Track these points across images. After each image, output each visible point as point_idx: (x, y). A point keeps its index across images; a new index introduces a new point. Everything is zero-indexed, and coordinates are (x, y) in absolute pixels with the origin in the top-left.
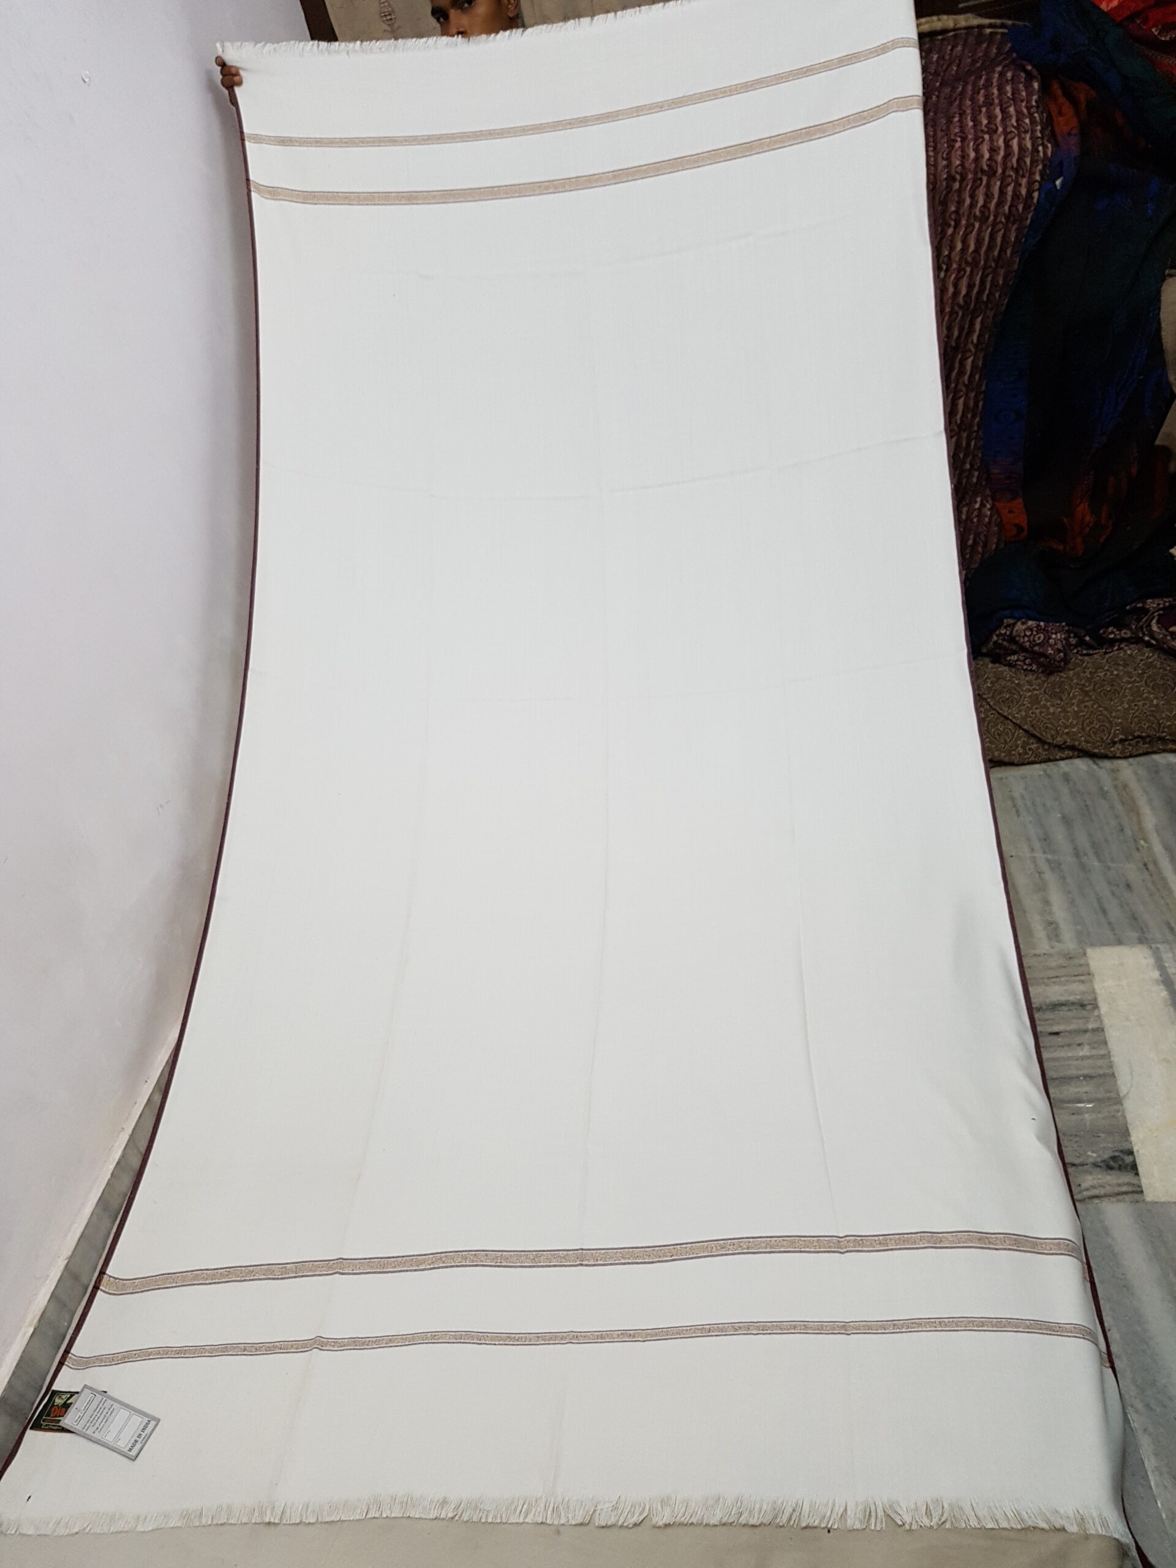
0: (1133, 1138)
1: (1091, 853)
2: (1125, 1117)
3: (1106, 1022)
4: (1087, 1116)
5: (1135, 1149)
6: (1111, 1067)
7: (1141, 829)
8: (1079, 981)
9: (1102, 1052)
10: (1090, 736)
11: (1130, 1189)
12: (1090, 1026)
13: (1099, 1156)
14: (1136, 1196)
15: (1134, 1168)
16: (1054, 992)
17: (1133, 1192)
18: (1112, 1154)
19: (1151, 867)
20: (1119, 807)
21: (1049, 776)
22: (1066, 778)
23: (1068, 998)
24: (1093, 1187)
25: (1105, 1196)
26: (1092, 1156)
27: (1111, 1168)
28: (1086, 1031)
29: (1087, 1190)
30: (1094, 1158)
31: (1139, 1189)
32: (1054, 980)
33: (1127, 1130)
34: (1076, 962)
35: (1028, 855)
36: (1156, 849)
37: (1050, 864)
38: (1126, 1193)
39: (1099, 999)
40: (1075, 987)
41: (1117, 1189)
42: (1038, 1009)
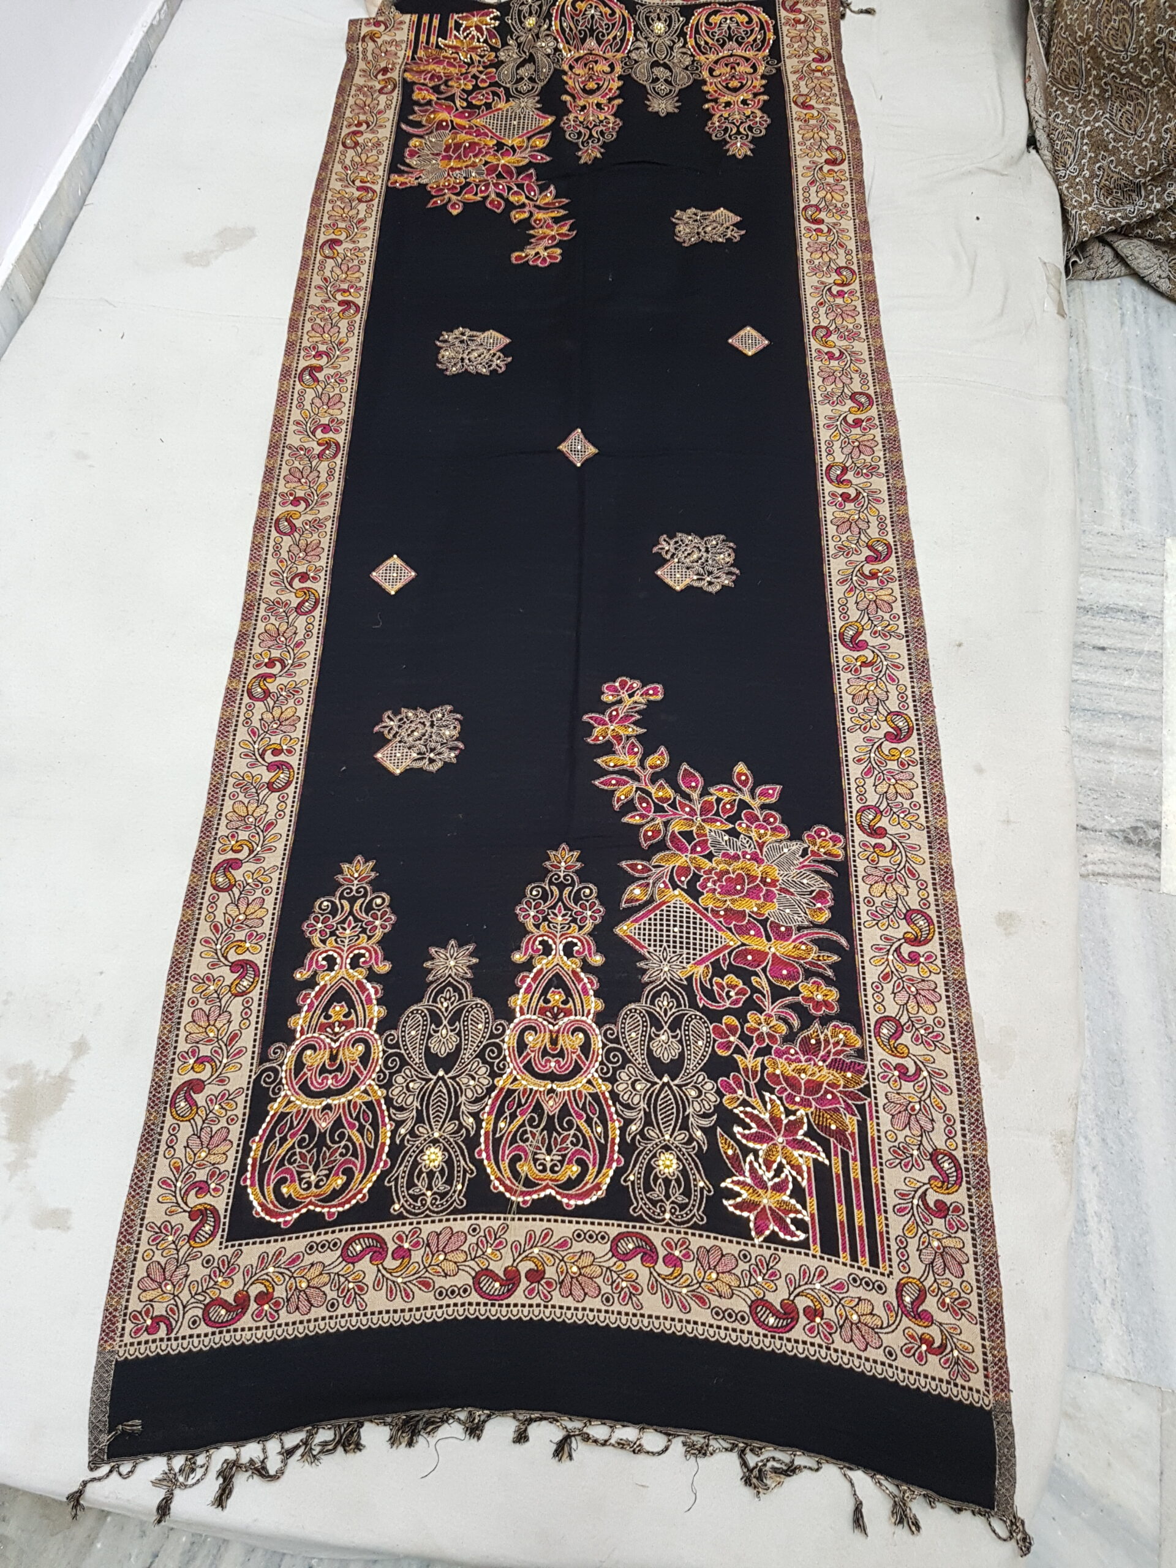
0: (1164, 808)
2: (1161, 779)
3: (1168, 645)
4: (1116, 766)
5: (1163, 825)
6: (1161, 708)
8: (1147, 582)
9: (1155, 686)
11: (1146, 873)
12: (1146, 649)
13: (1118, 823)
14: (1151, 884)
15: (1157, 845)
16: (1112, 592)
17: (1148, 877)
18: (1134, 825)
23: (1126, 603)
24: (1102, 862)
25: (1114, 875)
26: (1111, 822)
27: (1130, 842)
28: (1140, 653)
29: (1094, 863)
30: (1112, 825)
31: (1156, 875)
32: (1117, 574)
33: (1160, 796)
34: (1150, 554)
35: (1123, 385)
37: (1147, 405)
38: (1140, 877)
39: (1166, 612)
40: (1141, 589)
41: (1130, 870)
42: (1087, 611)
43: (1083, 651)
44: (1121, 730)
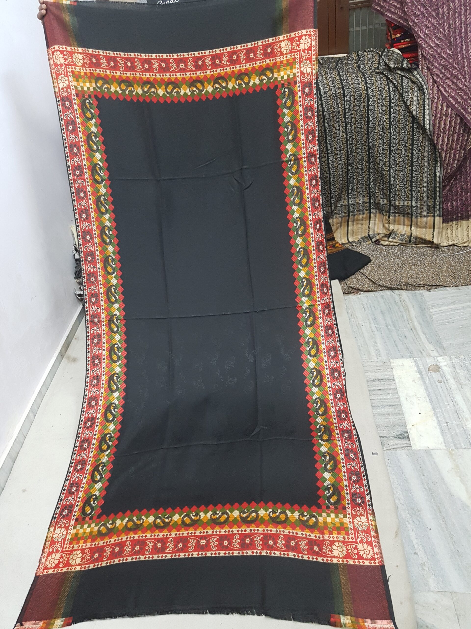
0: (408, 427)
1: (391, 324)
2: (405, 420)
3: (398, 386)
4: (391, 419)
5: (408, 432)
6: (400, 402)
7: (410, 316)
8: (388, 371)
9: (397, 397)
10: (392, 282)
11: (407, 445)
12: (392, 388)
13: (396, 434)
14: (409, 448)
15: (408, 437)
16: (379, 375)
17: (408, 446)
18: (400, 433)
19: (413, 330)
20: (402, 309)
21: (376, 297)
22: (382, 297)
23: (383, 377)
24: (394, 445)
25: (398, 448)
26: (393, 434)
27: (400, 438)
28: (390, 389)
29: (391, 446)
31: (410, 445)
32: (379, 370)
33: (406, 424)
34: (386, 364)
35: (368, 325)
36: (415, 324)
37: (377, 329)
38: (406, 447)
39: (395, 377)
40: (386, 373)
41: (402, 446)
42: (373, 381)
43: (374, 392)
44: (390, 410)
